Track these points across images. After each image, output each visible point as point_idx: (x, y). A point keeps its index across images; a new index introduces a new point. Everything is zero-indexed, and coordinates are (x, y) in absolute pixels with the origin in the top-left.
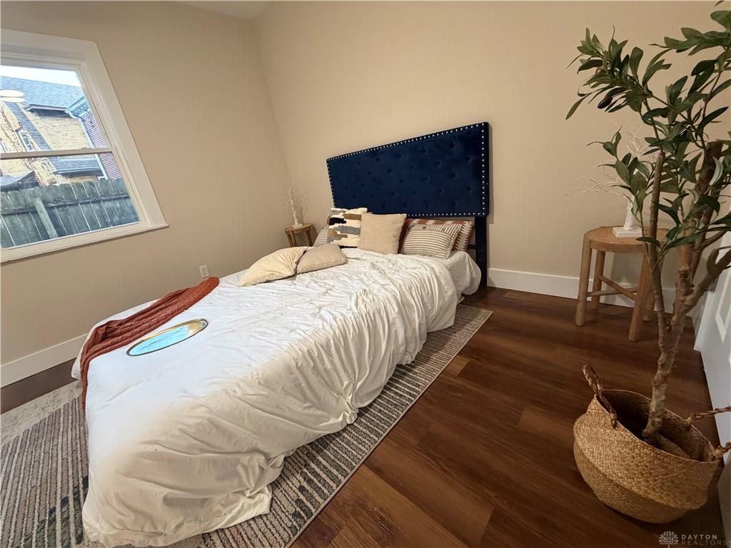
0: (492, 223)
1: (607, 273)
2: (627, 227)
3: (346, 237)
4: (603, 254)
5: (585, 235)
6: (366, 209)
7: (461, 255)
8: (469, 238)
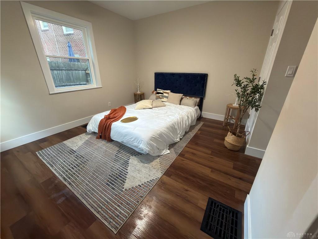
0: (205, 100)
1: (230, 115)
2: (235, 104)
3: (163, 98)
4: (230, 109)
5: (227, 105)
6: (170, 91)
7: (197, 107)
8: (198, 103)
